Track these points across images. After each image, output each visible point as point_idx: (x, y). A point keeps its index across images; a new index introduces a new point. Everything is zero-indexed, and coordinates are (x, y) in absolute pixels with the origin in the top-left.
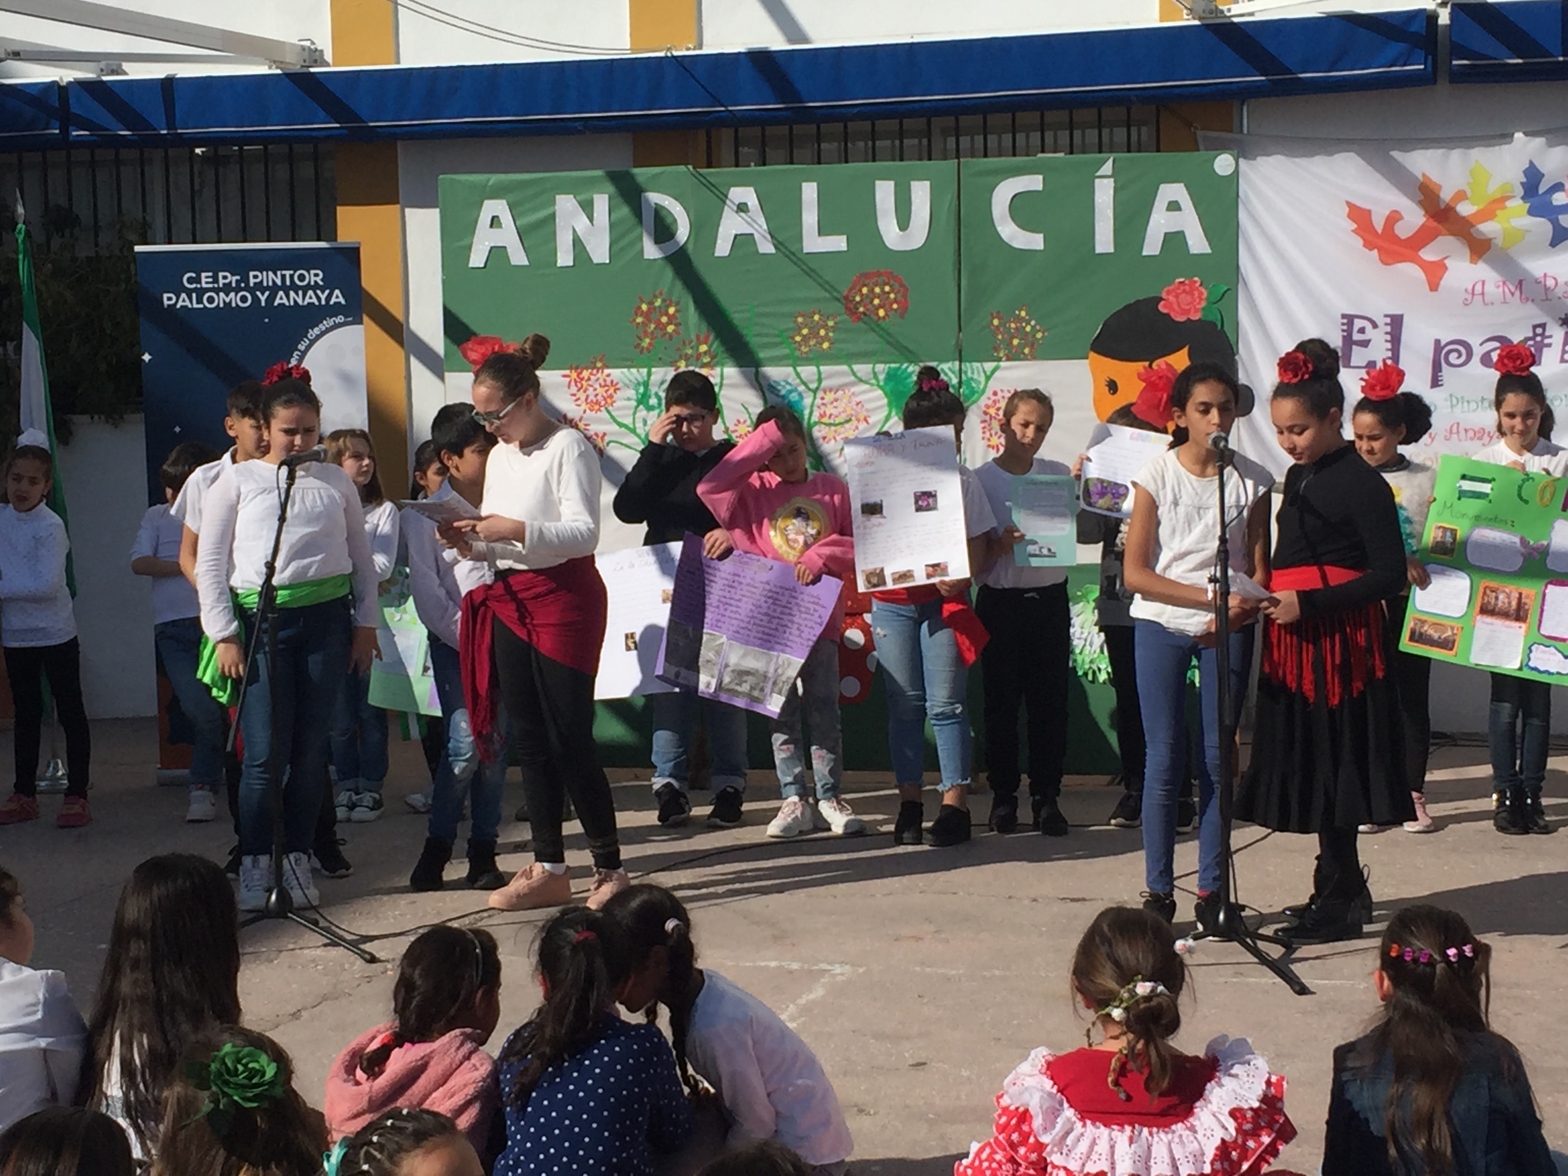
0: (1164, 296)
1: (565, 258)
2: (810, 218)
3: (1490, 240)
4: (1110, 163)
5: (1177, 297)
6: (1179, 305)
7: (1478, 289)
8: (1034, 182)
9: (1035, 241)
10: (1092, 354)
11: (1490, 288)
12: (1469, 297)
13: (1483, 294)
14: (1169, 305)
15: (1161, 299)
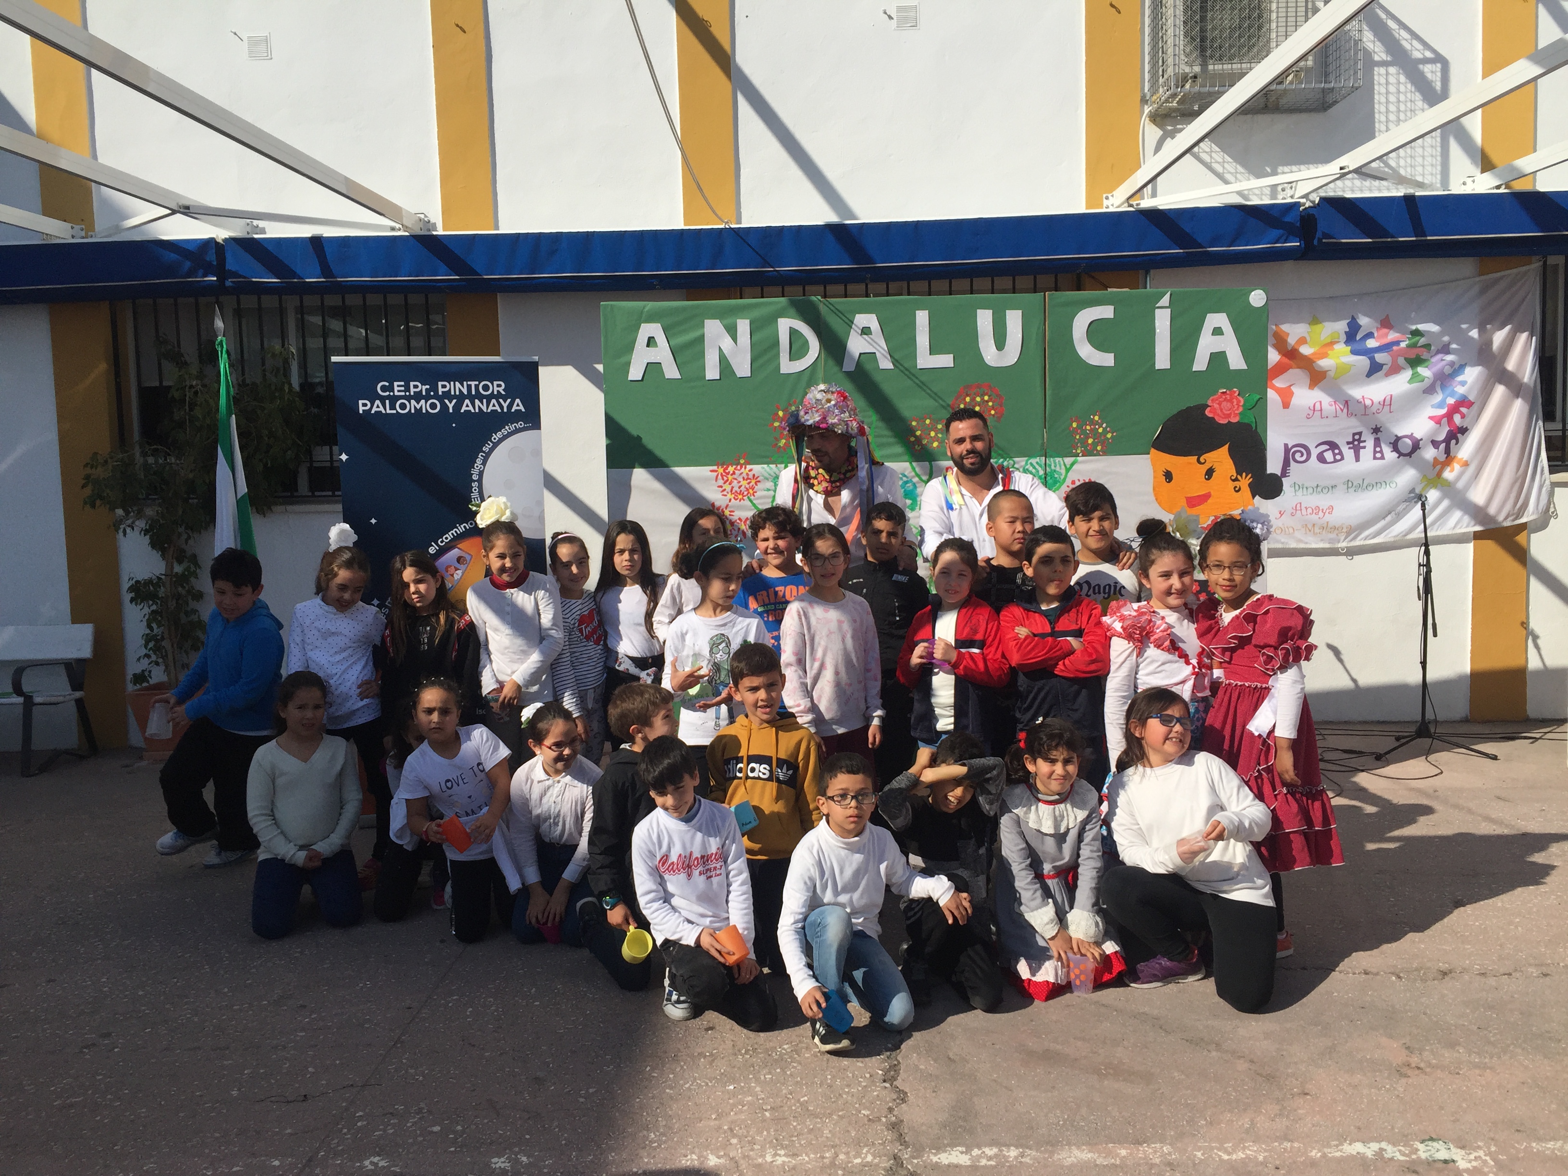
0: (1209, 403)
1: (712, 372)
2: (923, 340)
3: (1326, 372)
4: (1167, 297)
5: (1220, 404)
6: (1221, 410)
7: (1318, 407)
8: (1106, 312)
9: (1107, 360)
10: (1153, 450)
11: (1325, 406)
12: (1311, 413)
13: (1321, 410)
14: (1213, 411)
15: (1209, 406)
